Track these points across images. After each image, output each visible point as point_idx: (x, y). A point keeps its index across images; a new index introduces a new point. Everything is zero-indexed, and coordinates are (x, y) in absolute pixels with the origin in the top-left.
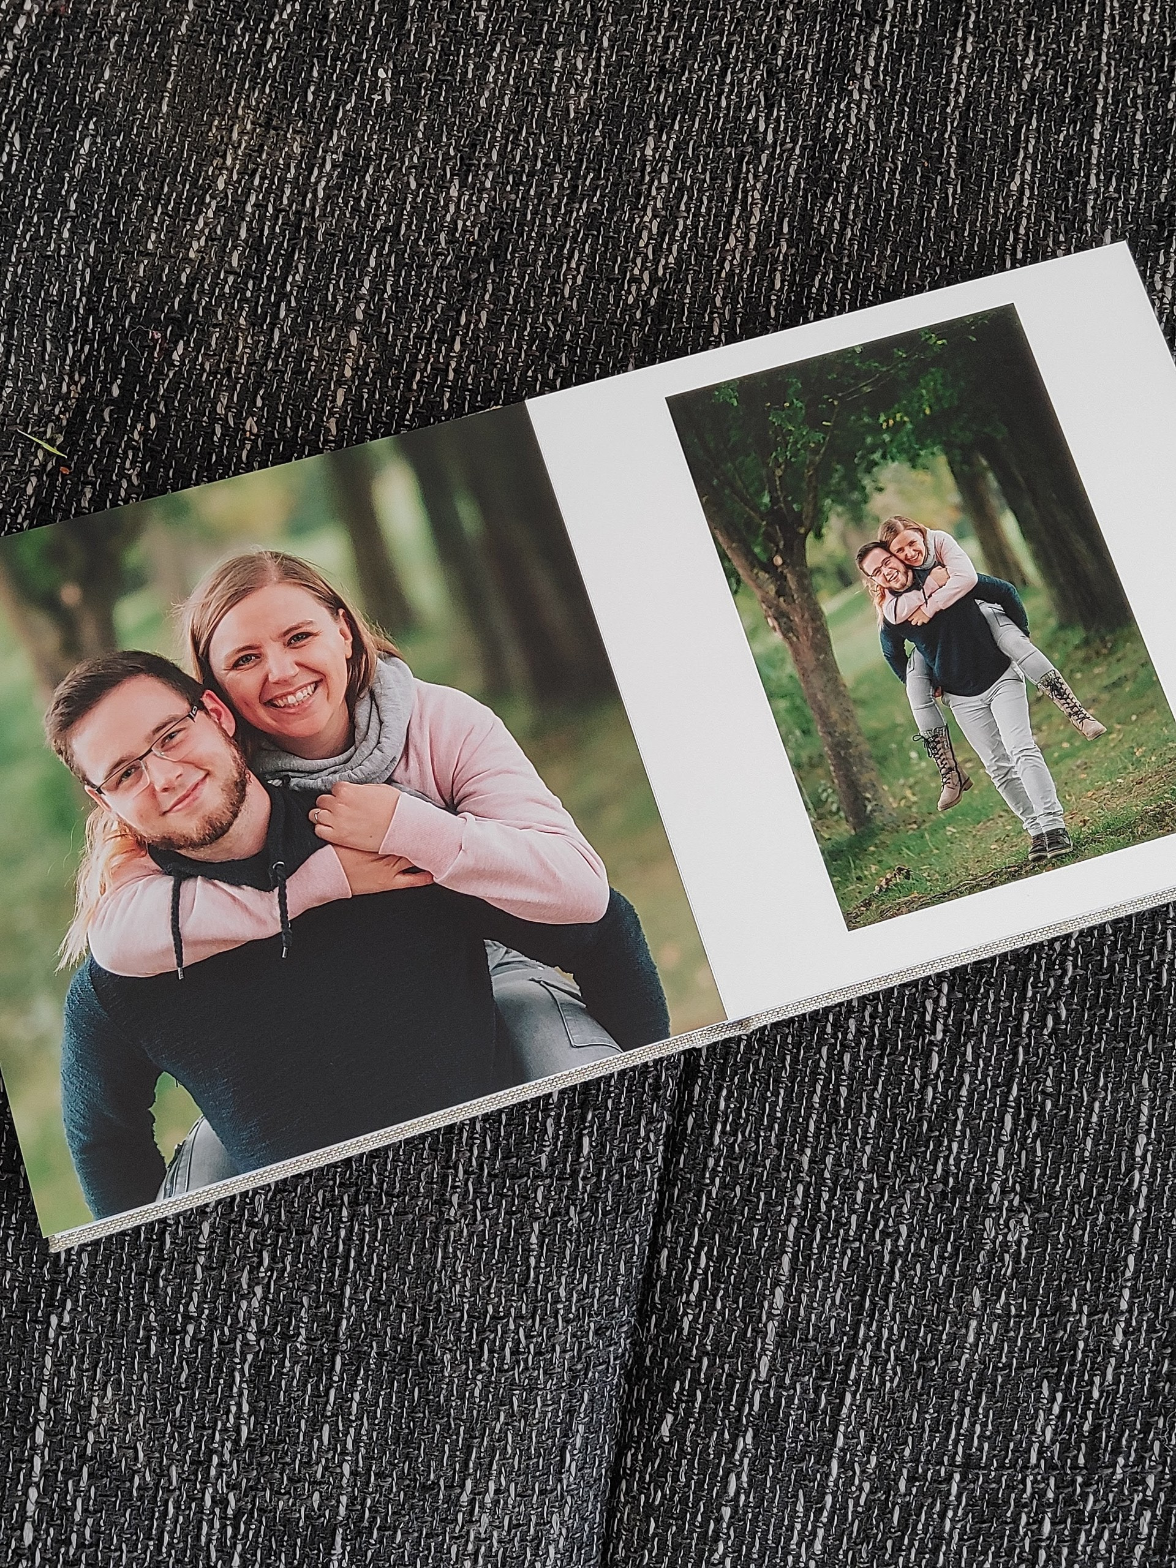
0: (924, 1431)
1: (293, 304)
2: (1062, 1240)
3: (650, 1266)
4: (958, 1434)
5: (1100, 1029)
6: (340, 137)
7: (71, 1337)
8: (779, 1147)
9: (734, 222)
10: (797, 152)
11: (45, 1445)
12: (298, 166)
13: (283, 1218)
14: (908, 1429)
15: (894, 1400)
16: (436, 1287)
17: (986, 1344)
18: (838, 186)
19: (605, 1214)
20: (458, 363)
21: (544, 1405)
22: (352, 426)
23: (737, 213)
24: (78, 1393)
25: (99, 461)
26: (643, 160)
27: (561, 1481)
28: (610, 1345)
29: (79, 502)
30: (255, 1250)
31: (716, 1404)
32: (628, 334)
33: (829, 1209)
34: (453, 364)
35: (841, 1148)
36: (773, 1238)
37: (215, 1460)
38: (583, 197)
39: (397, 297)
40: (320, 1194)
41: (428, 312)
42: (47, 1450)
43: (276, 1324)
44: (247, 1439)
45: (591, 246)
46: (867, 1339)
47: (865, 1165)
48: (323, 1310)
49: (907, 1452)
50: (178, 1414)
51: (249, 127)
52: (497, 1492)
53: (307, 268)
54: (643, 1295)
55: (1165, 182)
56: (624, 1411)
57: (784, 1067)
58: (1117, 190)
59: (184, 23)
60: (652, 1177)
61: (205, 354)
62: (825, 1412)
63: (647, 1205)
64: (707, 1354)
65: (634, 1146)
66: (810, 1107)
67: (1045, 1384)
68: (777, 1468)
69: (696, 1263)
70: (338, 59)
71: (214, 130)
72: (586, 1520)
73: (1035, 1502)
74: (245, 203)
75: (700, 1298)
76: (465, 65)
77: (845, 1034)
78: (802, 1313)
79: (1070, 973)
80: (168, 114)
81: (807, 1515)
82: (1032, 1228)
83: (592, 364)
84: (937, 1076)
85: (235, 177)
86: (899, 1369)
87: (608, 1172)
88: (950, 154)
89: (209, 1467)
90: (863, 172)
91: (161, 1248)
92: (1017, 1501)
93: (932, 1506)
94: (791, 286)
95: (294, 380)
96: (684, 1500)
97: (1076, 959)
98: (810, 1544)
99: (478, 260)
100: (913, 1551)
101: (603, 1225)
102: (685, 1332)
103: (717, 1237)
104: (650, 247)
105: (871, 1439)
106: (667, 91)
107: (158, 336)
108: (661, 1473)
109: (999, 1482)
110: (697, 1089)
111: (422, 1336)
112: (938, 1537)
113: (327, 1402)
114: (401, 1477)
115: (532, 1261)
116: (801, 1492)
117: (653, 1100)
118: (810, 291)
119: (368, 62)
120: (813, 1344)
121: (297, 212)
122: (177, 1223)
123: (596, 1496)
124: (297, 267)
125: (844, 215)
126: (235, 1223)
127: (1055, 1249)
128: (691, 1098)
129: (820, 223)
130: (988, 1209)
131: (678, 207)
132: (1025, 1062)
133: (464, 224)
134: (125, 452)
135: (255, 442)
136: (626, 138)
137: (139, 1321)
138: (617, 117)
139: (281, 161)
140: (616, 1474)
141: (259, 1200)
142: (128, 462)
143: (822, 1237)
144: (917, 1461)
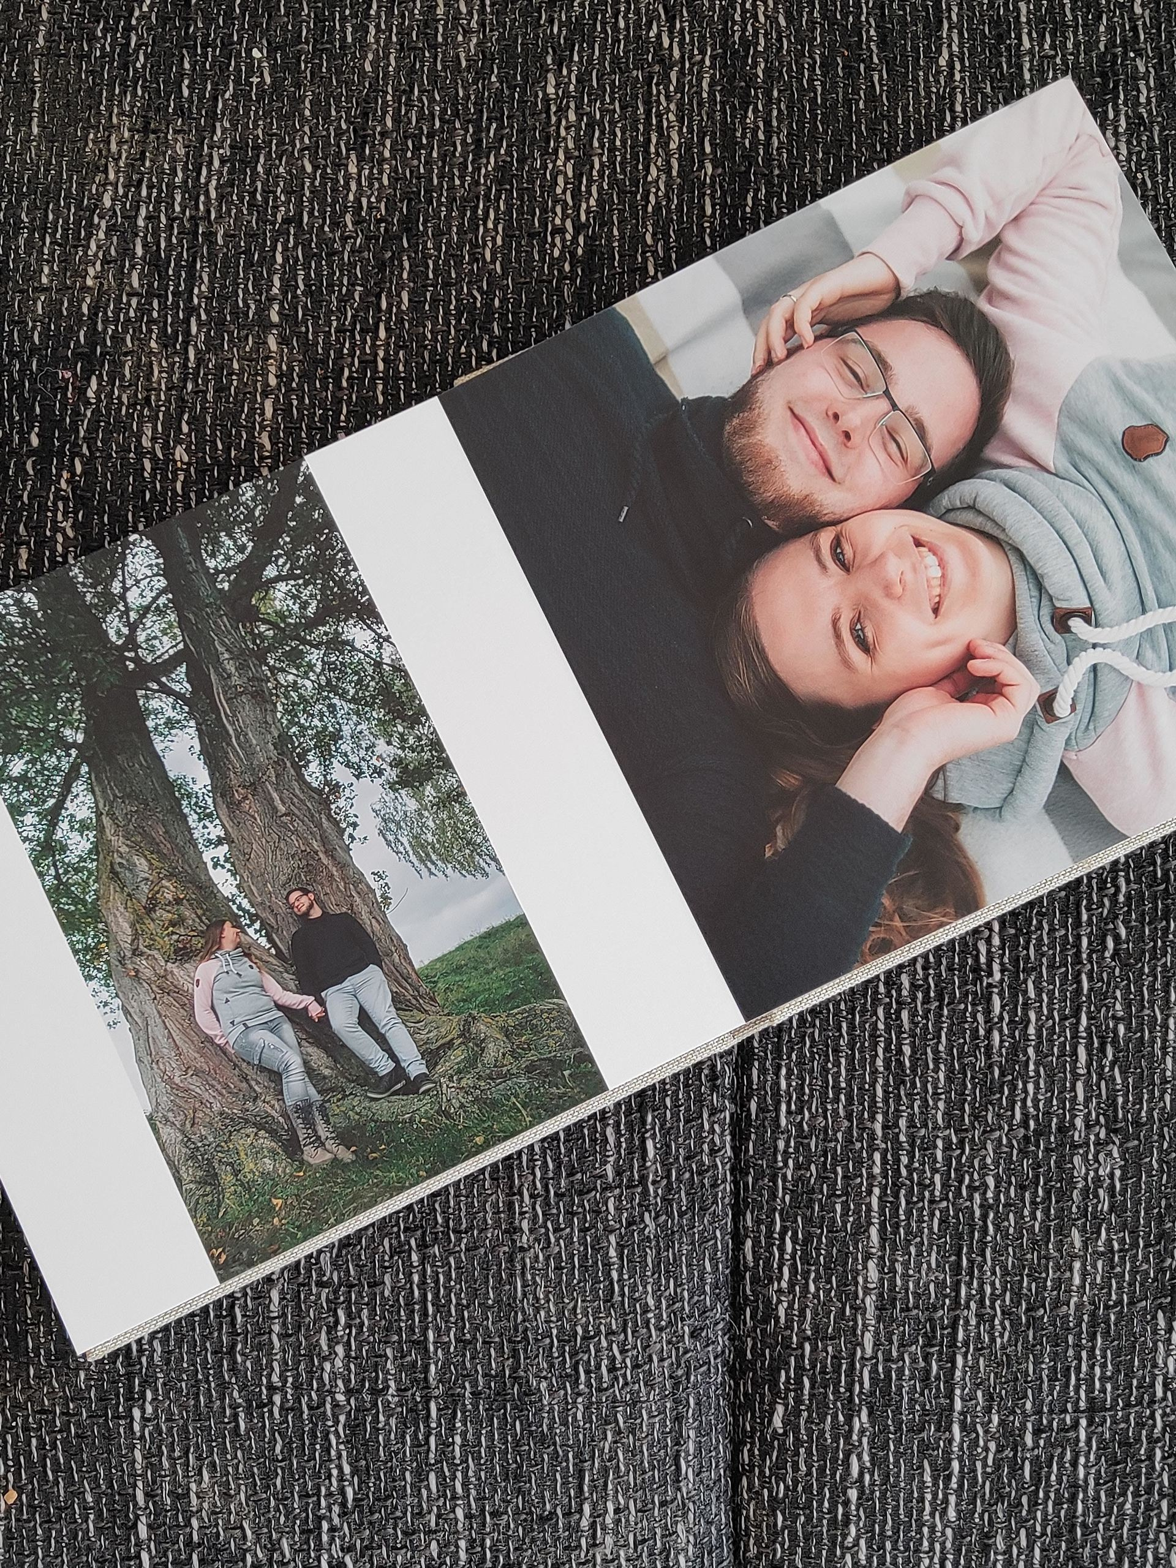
0: (1042, 1382)
1: (204, 317)
2: (1156, 1166)
3: (736, 1259)
4: (1078, 1379)
5: (1164, 942)
6: (224, 130)
7: (158, 1427)
8: (849, 1117)
9: (653, 150)
10: (708, 63)
11: (150, 1539)
12: (185, 169)
13: (352, 1273)
14: (1026, 1382)
15: (1008, 1356)
16: (520, 1317)
17: (1093, 1284)
18: (756, 94)
19: (681, 1214)
20: (387, 352)
21: (651, 1417)
22: (286, 438)
23: (654, 140)
24: (174, 1483)
25: (30, 517)
26: (546, 100)
27: (679, 1489)
28: (708, 1345)
29: (16, 565)
30: (329, 1310)
31: (825, 1388)
32: (559, 289)
33: (910, 1173)
34: (381, 353)
35: (912, 1108)
36: (857, 1212)
37: (325, 1526)
38: (490, 149)
39: (312, 292)
40: (386, 1242)
41: (346, 302)
42: (152, 1545)
43: (363, 1380)
44: (354, 1500)
45: (506, 202)
46: (970, 1297)
47: (940, 1121)
48: (408, 1358)
49: (1029, 1406)
50: (279, 1487)
51: (126, 134)
52: (617, 1511)
53: (212, 276)
54: (733, 1288)
55: (1102, 29)
56: (732, 1406)
57: (841, 1035)
58: (1053, 47)
59: (41, 35)
60: (723, 1169)
61: (121, 386)
62: (938, 1378)
63: (723, 1198)
64: (808, 1339)
65: (700, 1140)
66: (874, 1072)
67: (1160, 1314)
68: (898, 1442)
69: (782, 1249)
70: (209, 45)
71: (91, 144)
72: (711, 1523)
73: (1167, 1436)
74: (136, 217)
75: (792, 1284)
76: (343, 29)
77: (899, 991)
78: (899, 1282)
79: (1123, 889)
80: (40, 136)
81: (935, 1484)
82: (1123, 1158)
83: (527, 329)
84: (1001, 1018)
85: (121, 191)
86: (1007, 1323)
87: (678, 1173)
88: (869, 39)
89: (320, 1535)
90: (781, 73)
91: (233, 1323)
92: (1149, 1437)
93: (1062, 1456)
94: (723, 210)
95: (217, 399)
96: (808, 1489)
97: (1128, 874)
98: (944, 1512)
99: (391, 238)
100: (1050, 1503)
101: (681, 1227)
102: (782, 1320)
103: (799, 1219)
104: (568, 193)
105: (989, 1398)
106: (560, 21)
107: (68, 375)
108: (780, 1465)
109: (1127, 1421)
110: (755, 1072)
111: (515, 1369)
112: (1074, 1486)
113: (429, 1450)
114: (517, 1513)
115: (615, 1275)
116: (926, 1463)
117: (712, 1091)
118: (744, 212)
119: (241, 44)
120: (915, 1312)
121: (192, 217)
122: (245, 1295)
123: (718, 1498)
124: (201, 277)
125: (768, 123)
126: (304, 1285)
127: (1150, 1176)
128: (750, 1082)
129: (744, 136)
130: (1075, 1146)
131: (591, 145)
132: (1091, 989)
133: (369, 202)
134: (55, 504)
135: (187, 471)
136: (525, 79)
137: (223, 1400)
138: (512, 57)
139: (166, 166)
140: (735, 1472)
141: (325, 1259)
142: (60, 515)
143: (908, 1203)
144: (1040, 1412)
